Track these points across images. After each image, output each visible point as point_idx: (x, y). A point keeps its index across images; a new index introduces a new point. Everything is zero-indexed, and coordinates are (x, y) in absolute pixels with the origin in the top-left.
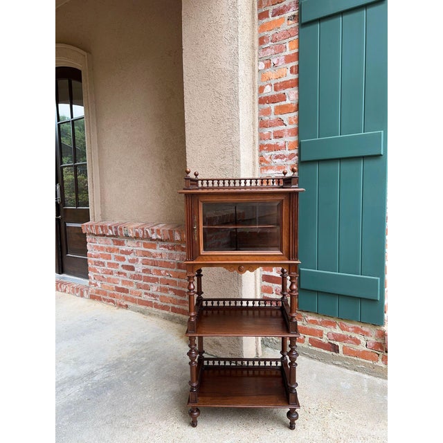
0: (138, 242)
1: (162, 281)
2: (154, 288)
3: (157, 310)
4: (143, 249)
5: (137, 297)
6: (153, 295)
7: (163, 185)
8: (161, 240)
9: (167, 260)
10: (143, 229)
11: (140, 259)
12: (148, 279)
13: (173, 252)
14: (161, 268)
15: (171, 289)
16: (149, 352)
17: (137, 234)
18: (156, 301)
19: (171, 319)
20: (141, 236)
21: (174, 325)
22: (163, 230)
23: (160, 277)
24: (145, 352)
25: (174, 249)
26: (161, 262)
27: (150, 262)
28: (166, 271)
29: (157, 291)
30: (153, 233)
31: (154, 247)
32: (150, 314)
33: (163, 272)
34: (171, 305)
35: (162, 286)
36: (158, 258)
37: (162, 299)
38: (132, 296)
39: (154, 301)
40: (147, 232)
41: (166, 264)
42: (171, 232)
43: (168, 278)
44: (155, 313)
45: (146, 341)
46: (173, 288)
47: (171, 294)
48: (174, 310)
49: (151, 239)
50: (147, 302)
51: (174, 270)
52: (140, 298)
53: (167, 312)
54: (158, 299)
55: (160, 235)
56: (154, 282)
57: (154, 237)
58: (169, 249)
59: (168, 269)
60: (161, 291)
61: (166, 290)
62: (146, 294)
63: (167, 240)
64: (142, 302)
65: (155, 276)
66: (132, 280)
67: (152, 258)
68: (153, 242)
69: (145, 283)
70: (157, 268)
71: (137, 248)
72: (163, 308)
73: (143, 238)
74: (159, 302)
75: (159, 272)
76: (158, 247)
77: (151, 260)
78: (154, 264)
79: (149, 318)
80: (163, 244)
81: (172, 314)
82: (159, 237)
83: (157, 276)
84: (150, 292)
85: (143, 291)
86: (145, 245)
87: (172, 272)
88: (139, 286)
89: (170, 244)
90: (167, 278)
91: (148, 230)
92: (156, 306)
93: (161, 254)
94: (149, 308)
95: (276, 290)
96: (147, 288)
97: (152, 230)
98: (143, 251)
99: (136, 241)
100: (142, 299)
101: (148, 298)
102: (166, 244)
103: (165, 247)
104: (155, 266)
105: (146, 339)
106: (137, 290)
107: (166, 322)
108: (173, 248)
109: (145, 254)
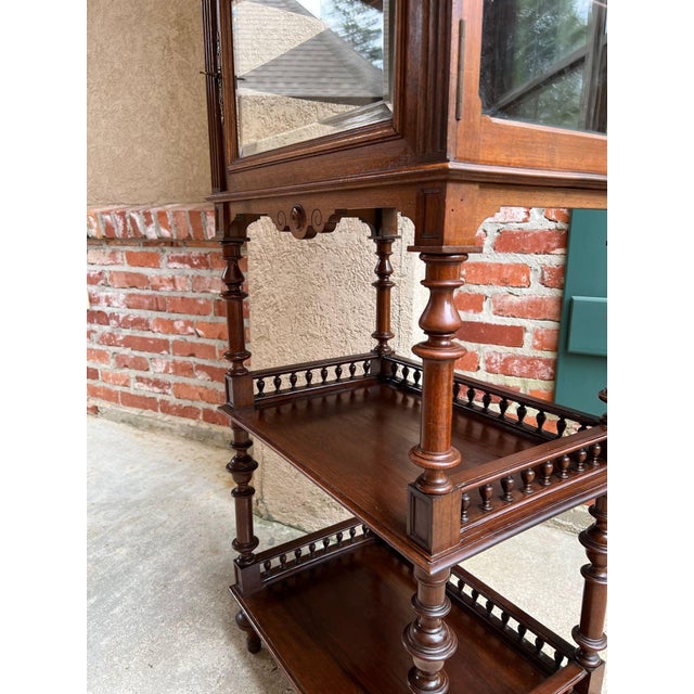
0: (113, 253)
1: (179, 348)
2: (159, 366)
3: (168, 417)
4: (127, 268)
5: (119, 388)
6: (157, 383)
7: (173, 96)
8: (171, 243)
9: (190, 295)
10: (122, 214)
11: (122, 294)
12: (144, 344)
13: (203, 272)
14: (174, 316)
15: (201, 368)
16: (140, 528)
17: (109, 228)
18: (166, 397)
19: (203, 439)
20: (119, 232)
21: (210, 451)
22: (175, 214)
23: (172, 338)
24: (128, 529)
25: (207, 265)
26: (173, 300)
27: (147, 302)
28: (188, 323)
29: (166, 371)
30: (148, 223)
31: (152, 261)
32: (151, 428)
33: (179, 325)
34: (201, 405)
35: (180, 359)
36: (166, 291)
37: (180, 390)
38: (107, 386)
39: (159, 397)
40: (133, 222)
41: (188, 306)
42: (195, 216)
43: (194, 339)
44: (163, 425)
45: (134, 498)
46: (207, 363)
47: (201, 379)
48: (209, 417)
49: (147, 242)
50: (144, 398)
51: (208, 319)
52: (125, 389)
53: (192, 423)
54: (170, 391)
55: (168, 228)
56: (158, 351)
57: (152, 233)
58: (192, 266)
59: (192, 318)
60: (175, 373)
61: (187, 370)
62: (139, 379)
63: (187, 241)
64: (131, 400)
65: (159, 336)
66: (104, 348)
67: (150, 292)
68: (151, 249)
69: (136, 353)
70: (165, 316)
71: (113, 268)
72: (184, 412)
73: (125, 241)
74: (172, 399)
75: (168, 326)
76: (163, 262)
77: (148, 297)
78: (157, 305)
79: (149, 436)
80: (176, 252)
81: (205, 426)
82: (166, 233)
83: (164, 337)
84: (150, 374)
85: (133, 373)
86: (132, 259)
87: (201, 325)
88: (122, 362)
89: (195, 252)
90: (189, 339)
91: (134, 215)
92: (166, 408)
93: (173, 281)
94: (148, 413)
95: (488, 362)
96: (140, 365)
97: (147, 215)
98: (127, 275)
99: (108, 250)
100: (132, 391)
101: (145, 390)
102: (183, 253)
103: (181, 260)
104: (158, 310)
105: (137, 491)
106: (119, 372)
107: (190, 445)
108: (204, 262)
109: (133, 281)
